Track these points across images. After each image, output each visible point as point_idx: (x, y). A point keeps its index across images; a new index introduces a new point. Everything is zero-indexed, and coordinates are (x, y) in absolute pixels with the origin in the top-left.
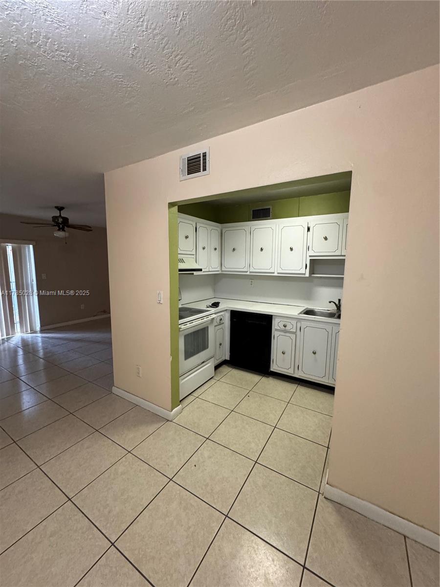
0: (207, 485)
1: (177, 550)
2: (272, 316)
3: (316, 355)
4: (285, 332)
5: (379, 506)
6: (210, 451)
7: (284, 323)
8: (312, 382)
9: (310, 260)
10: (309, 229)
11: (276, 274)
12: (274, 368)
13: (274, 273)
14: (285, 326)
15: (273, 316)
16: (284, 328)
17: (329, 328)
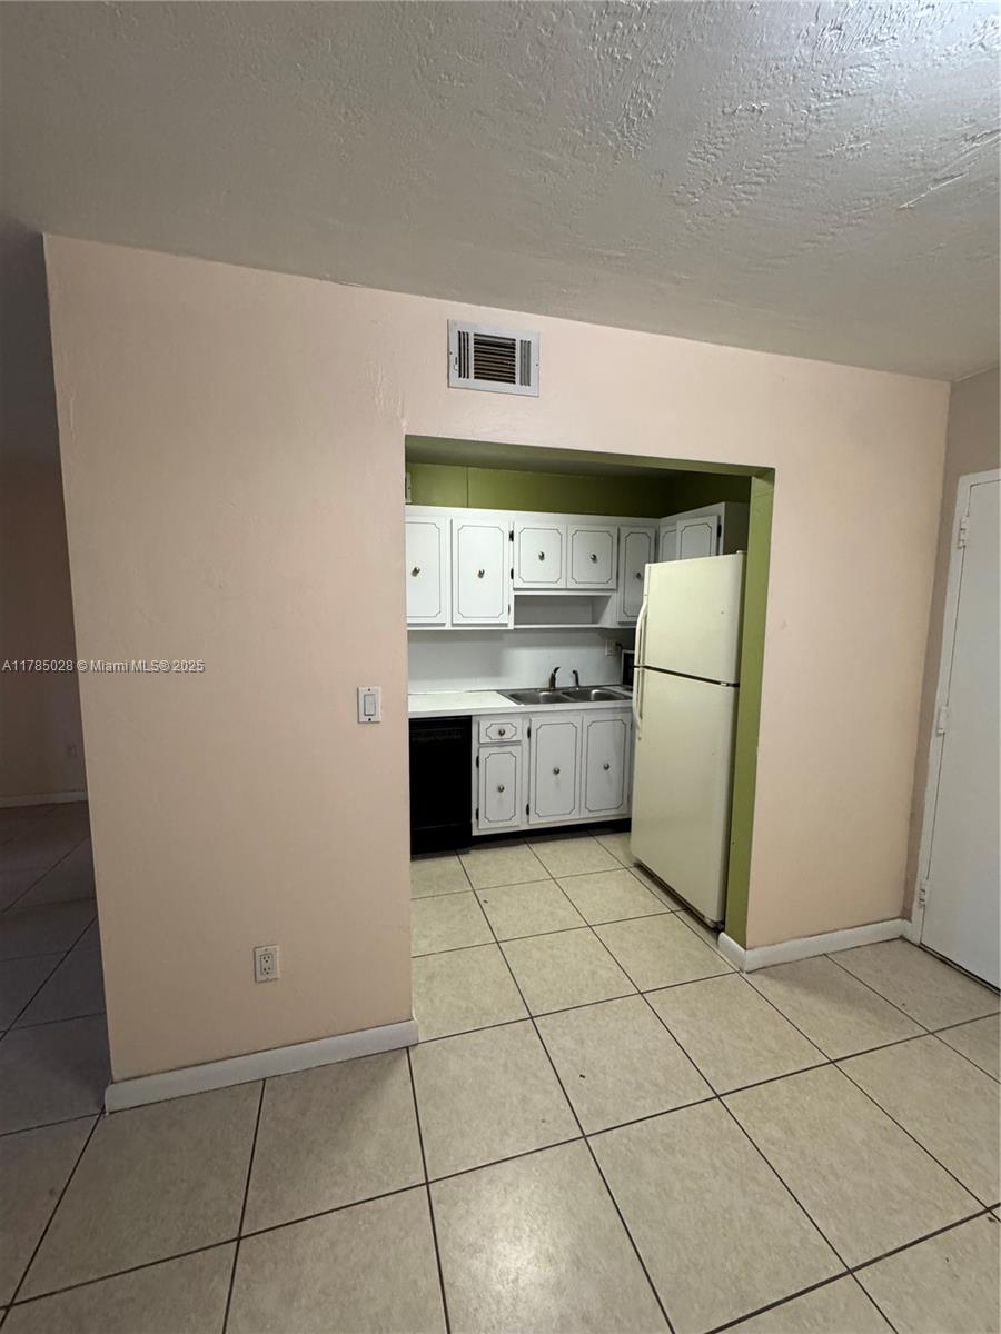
0: (640, 1086)
1: (747, 1210)
2: (470, 717)
3: (559, 775)
4: (501, 744)
5: (799, 937)
6: (564, 1032)
7: (497, 728)
8: (560, 827)
9: (516, 596)
10: (512, 536)
11: (448, 627)
12: (480, 827)
13: (443, 624)
14: (502, 733)
15: (473, 718)
16: (499, 737)
17: (577, 720)
